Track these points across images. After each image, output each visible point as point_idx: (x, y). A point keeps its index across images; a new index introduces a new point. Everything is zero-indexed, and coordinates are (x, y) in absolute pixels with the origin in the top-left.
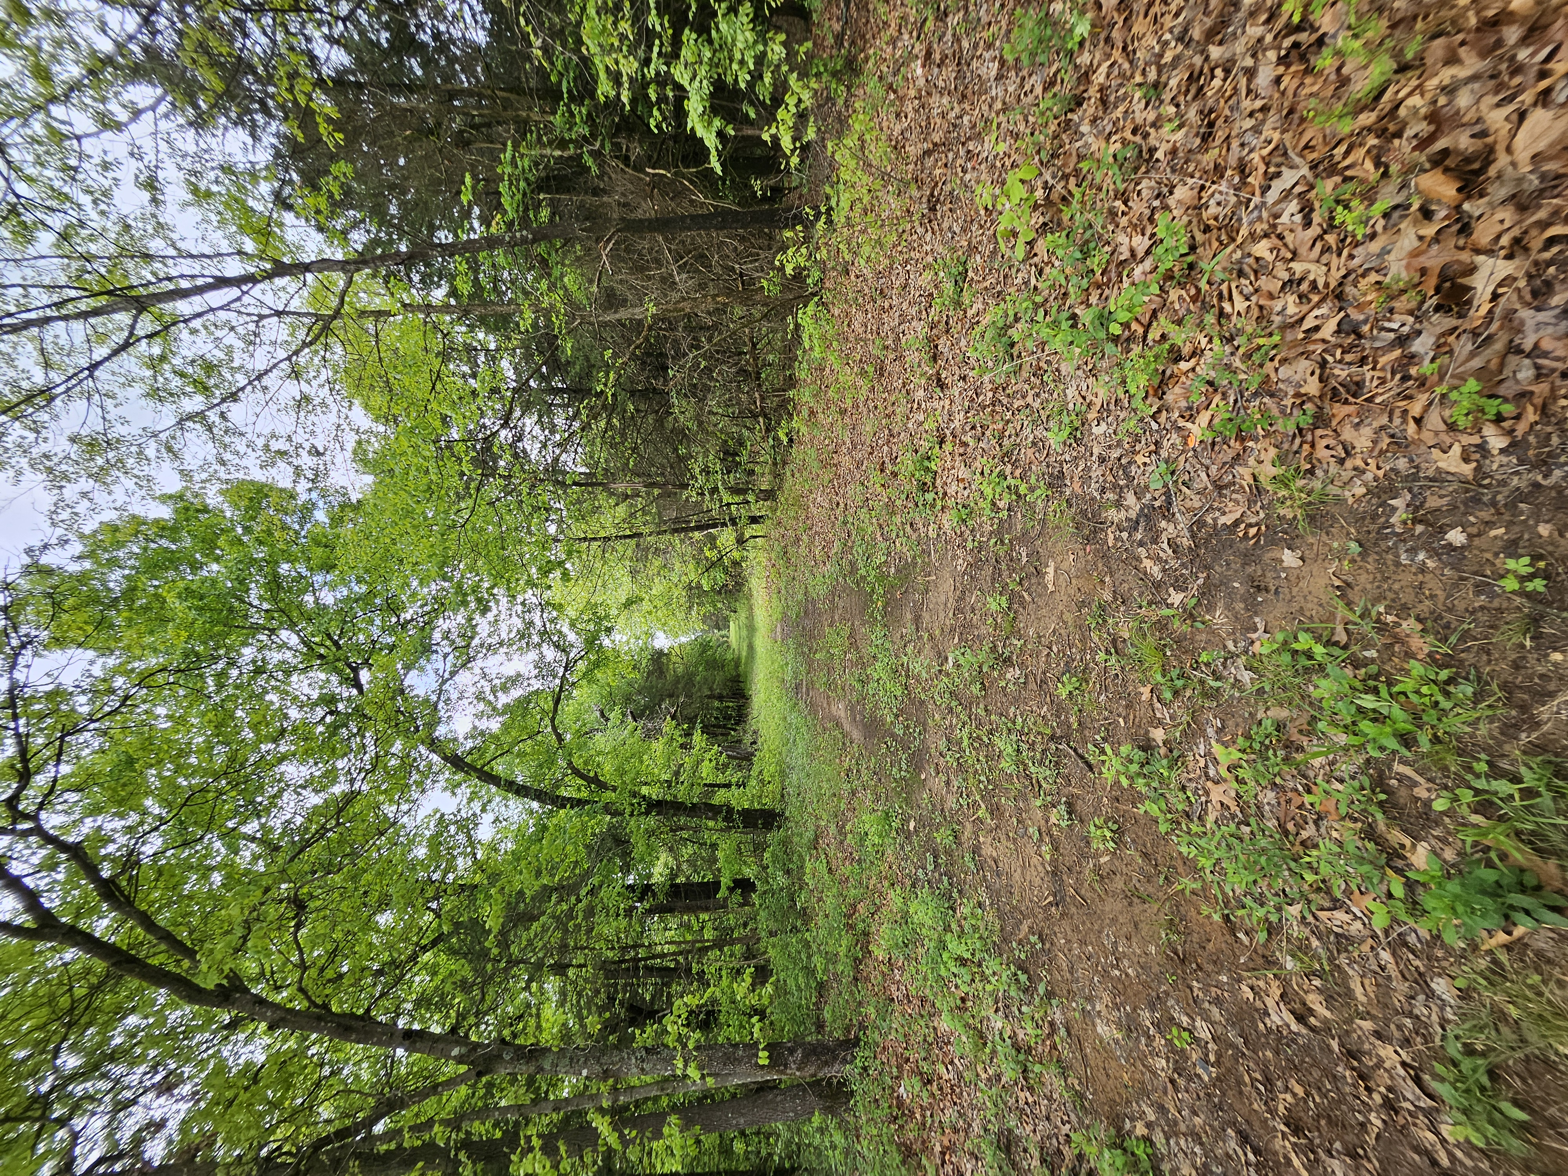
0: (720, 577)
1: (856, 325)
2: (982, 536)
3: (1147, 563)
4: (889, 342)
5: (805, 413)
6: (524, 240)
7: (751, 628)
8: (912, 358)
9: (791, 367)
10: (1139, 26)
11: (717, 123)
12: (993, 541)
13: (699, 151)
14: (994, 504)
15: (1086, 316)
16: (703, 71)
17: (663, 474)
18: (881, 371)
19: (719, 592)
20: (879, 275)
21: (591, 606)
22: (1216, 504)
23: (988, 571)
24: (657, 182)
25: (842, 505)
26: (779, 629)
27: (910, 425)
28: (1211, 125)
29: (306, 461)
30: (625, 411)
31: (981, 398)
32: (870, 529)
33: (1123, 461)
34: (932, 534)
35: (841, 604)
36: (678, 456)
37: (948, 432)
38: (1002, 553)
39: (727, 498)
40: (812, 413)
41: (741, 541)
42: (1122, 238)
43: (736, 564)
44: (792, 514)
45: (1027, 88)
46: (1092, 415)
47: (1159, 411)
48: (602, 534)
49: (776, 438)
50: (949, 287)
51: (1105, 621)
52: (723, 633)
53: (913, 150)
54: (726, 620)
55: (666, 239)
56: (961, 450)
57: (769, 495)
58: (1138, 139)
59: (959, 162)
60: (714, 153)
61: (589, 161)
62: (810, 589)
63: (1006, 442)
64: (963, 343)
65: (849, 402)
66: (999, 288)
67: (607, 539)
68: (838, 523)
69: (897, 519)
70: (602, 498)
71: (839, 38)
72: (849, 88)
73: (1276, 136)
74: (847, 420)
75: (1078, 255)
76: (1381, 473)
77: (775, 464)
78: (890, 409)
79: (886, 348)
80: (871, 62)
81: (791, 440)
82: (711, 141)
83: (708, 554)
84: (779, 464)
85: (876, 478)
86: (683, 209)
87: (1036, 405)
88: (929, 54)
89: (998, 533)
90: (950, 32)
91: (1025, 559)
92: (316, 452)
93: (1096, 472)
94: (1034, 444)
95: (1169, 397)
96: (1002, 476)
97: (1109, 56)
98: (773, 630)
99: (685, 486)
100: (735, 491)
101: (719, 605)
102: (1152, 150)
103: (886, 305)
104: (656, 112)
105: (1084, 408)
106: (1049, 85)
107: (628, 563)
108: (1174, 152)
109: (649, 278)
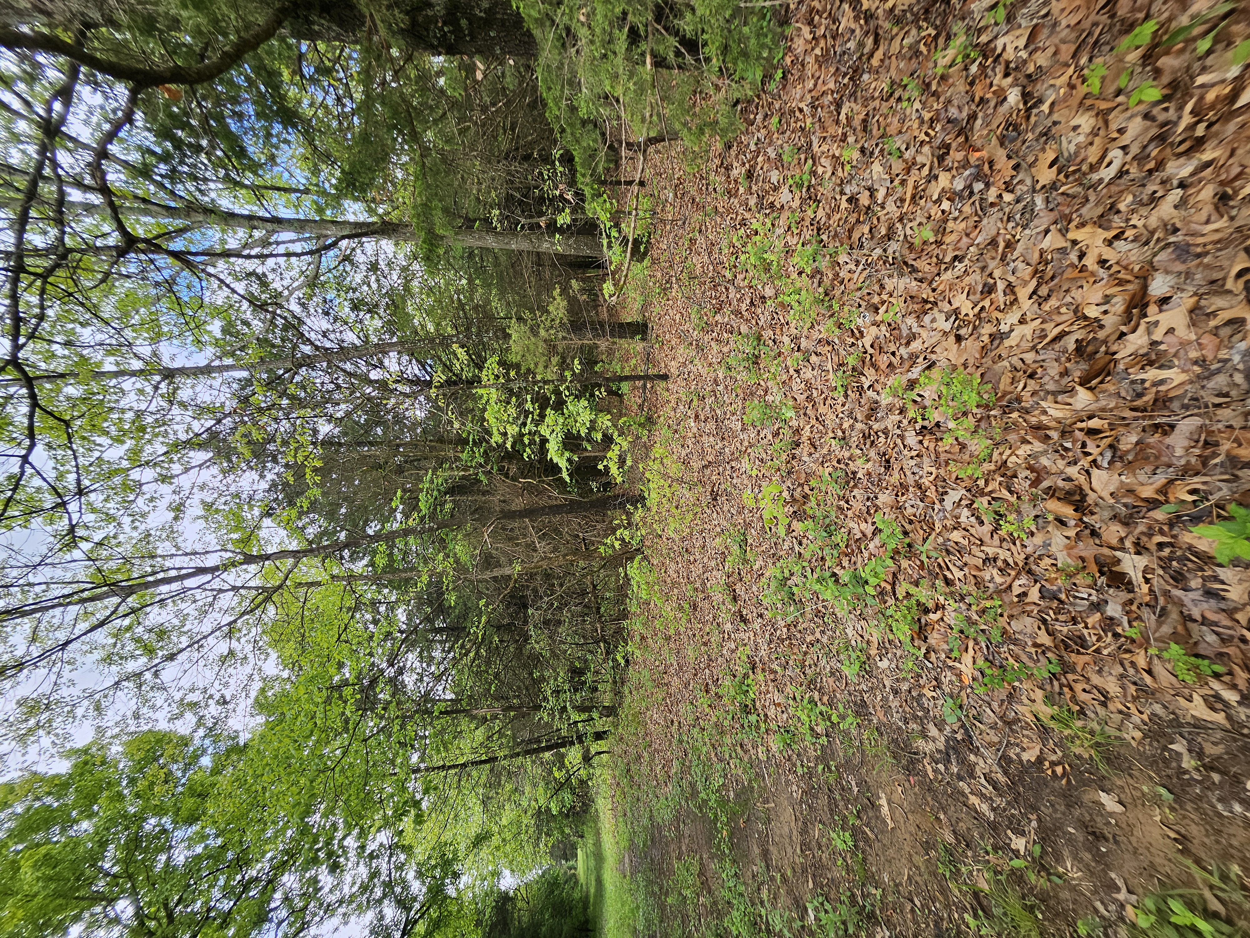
0: (567, 796)
1: (671, 572)
2: (809, 761)
3: (974, 800)
4: (698, 585)
5: (637, 638)
6: (431, 529)
7: (599, 857)
8: (717, 597)
9: (623, 603)
10: (822, 409)
11: (567, 454)
12: (820, 767)
13: (555, 469)
14: (812, 729)
15: (845, 576)
16: (558, 429)
17: (518, 696)
18: (695, 607)
19: (567, 816)
20: (683, 540)
21: (441, 846)
22: (1012, 740)
23: (823, 801)
24: (528, 488)
25: (676, 724)
26: (627, 860)
27: (725, 652)
28: (888, 461)
29: (214, 710)
30: (491, 643)
31: (778, 632)
32: (704, 749)
33: (914, 694)
34: (763, 757)
35: (687, 832)
36: (533, 679)
37: (757, 660)
38: (831, 781)
39: (575, 716)
40: (643, 638)
41: (587, 759)
42: (852, 524)
43: (583, 783)
44: (633, 731)
45: (762, 435)
46: (873, 652)
47: (928, 651)
48: (461, 761)
49: (614, 660)
50: (736, 550)
51: (958, 870)
52: (571, 863)
53: (696, 464)
54: (574, 847)
55: (531, 520)
56: (772, 677)
57: (611, 711)
58: (842, 466)
59: (727, 473)
60: (564, 470)
61: (482, 477)
62: (655, 813)
63: (808, 671)
64: (755, 589)
65: (672, 632)
66: (772, 551)
67: (464, 765)
68: (675, 742)
69: (728, 740)
70: (464, 724)
71: (641, 407)
72: (650, 431)
73: (933, 470)
74: (672, 645)
75: (825, 534)
76: (1145, 717)
77: (615, 682)
78: (706, 638)
79: (696, 589)
80: (662, 418)
81: (627, 661)
82: (563, 464)
83: (557, 774)
84: (619, 683)
85: (703, 701)
86: (543, 502)
87: (825, 640)
88: (697, 416)
89: (824, 757)
90: (708, 407)
91: (856, 790)
92: (223, 702)
93: (894, 703)
94: (832, 674)
95: (932, 641)
96: (811, 701)
97: (809, 422)
98: (621, 861)
99: (538, 708)
100: (581, 709)
101: (567, 831)
102: (854, 473)
103: (692, 559)
104: (528, 450)
105: (865, 645)
106: (776, 434)
107: (481, 791)
108: (869, 474)
109: (517, 545)
